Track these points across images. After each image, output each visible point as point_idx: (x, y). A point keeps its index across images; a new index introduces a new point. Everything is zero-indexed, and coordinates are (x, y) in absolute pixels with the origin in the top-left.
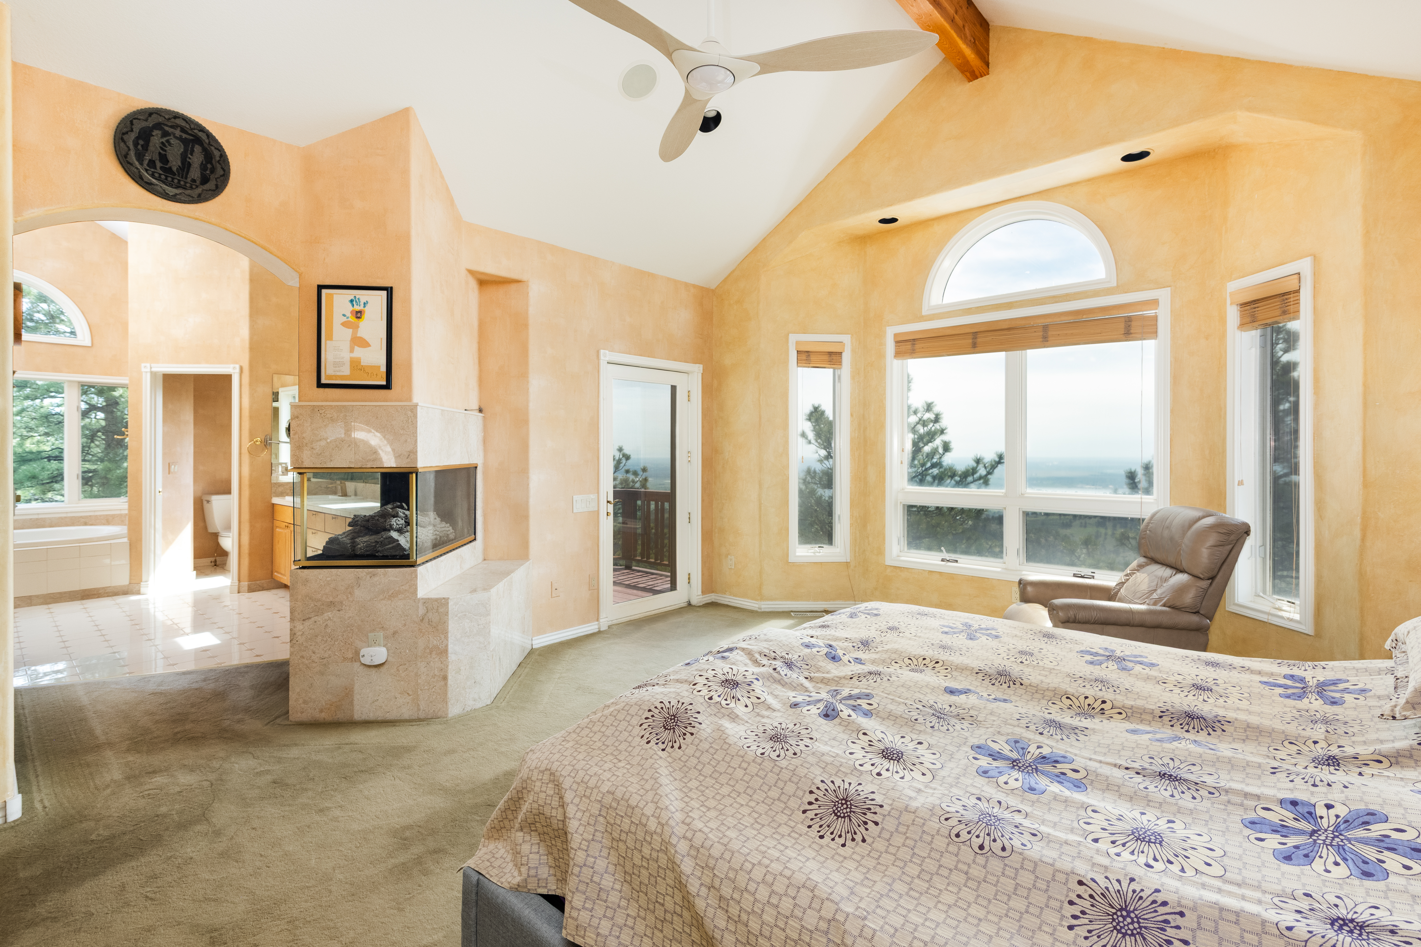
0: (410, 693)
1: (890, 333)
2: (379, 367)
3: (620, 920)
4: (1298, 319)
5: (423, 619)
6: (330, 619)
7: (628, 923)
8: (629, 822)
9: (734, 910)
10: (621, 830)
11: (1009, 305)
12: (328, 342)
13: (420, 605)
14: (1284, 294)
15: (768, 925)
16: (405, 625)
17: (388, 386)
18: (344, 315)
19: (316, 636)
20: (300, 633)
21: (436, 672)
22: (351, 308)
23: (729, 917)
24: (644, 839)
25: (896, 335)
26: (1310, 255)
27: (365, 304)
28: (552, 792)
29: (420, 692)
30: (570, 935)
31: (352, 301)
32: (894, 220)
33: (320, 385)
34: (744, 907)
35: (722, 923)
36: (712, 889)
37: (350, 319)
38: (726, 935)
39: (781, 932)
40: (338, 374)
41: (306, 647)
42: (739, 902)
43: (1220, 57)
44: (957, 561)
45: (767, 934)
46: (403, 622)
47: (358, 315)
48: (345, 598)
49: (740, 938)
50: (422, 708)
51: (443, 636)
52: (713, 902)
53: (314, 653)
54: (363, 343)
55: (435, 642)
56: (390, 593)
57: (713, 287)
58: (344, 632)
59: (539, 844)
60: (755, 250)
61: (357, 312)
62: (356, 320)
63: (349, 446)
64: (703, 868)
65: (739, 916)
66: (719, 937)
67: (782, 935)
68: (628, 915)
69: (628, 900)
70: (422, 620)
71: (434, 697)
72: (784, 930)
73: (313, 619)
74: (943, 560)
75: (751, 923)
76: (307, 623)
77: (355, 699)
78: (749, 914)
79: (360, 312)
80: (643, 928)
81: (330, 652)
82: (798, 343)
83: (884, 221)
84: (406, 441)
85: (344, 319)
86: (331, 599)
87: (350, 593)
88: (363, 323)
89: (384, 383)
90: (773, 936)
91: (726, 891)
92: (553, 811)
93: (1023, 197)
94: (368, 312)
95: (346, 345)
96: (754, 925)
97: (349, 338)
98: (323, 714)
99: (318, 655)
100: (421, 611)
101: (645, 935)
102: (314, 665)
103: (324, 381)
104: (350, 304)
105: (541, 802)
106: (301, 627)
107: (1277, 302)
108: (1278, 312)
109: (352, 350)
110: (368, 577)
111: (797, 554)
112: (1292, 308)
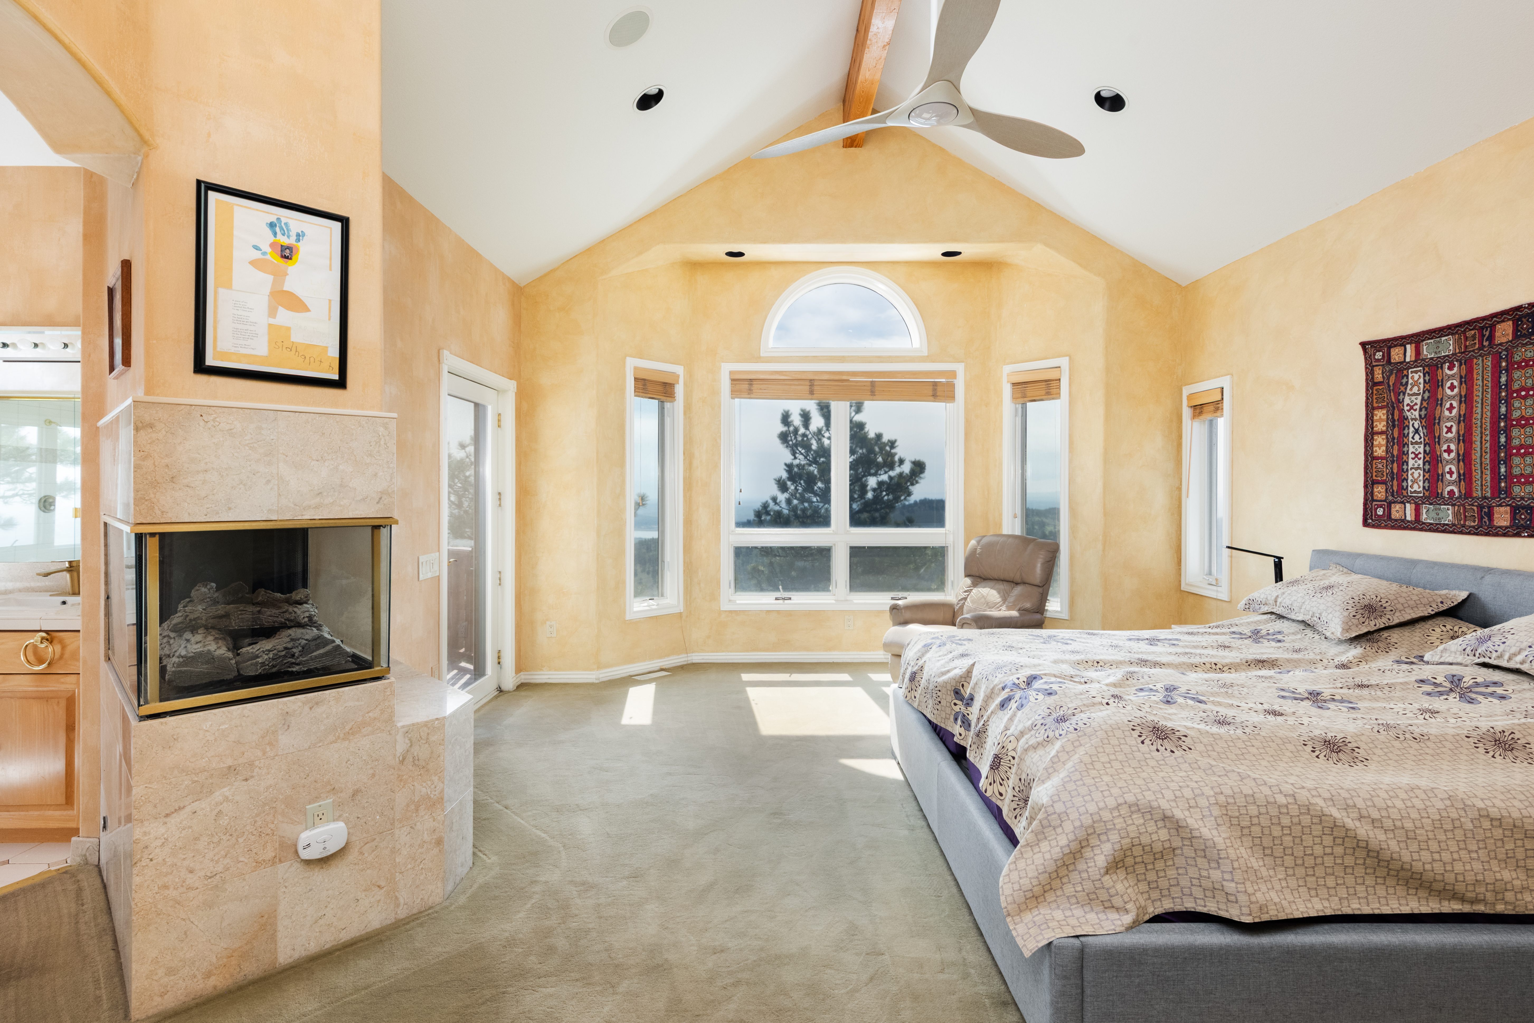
0: (383, 884)
1: (726, 369)
2: (325, 349)
3: (1278, 887)
4: (1059, 398)
5: (404, 759)
6: (226, 799)
7: (1283, 885)
8: (1256, 807)
9: (1388, 823)
10: (1251, 817)
11: (842, 359)
12: (221, 291)
13: (400, 738)
14: (1049, 381)
15: (1417, 820)
16: (373, 775)
17: (341, 383)
18: (256, 248)
19: (197, 839)
20: (159, 842)
21: (426, 837)
22: (272, 239)
23: (1385, 830)
24: (1280, 813)
25: (731, 373)
26: (1067, 356)
27: (298, 235)
28: (1142, 821)
29: (398, 876)
30: (1256, 917)
31: (272, 225)
32: (740, 254)
33: (200, 367)
34: (1394, 817)
35: (1382, 837)
36: (1362, 819)
37: (268, 257)
38: (1389, 842)
39: (1427, 819)
40: (243, 351)
41: (174, 865)
42: (1389, 817)
43: (1029, 199)
44: (790, 599)
45: (1420, 825)
46: (371, 772)
47: (287, 253)
48: (260, 754)
49: (1400, 839)
50: (402, 901)
51: (435, 779)
52: (1369, 827)
53: (191, 872)
54: (296, 304)
55: (424, 790)
56: (348, 728)
57: (522, 285)
58: (257, 815)
59: (1126, 878)
60: (589, 251)
61: (283, 248)
62: (282, 261)
63: (268, 482)
64: (1345, 809)
65: (1394, 825)
66: (1386, 847)
67: (1429, 821)
68: (1280, 880)
69: (1274, 869)
70: (402, 762)
71: (422, 877)
72: (1429, 818)
73: (188, 809)
74: (777, 599)
75: (1405, 825)
76: (174, 820)
77: (280, 928)
78: (1401, 820)
79: (289, 248)
80: (1295, 882)
81: (227, 861)
82: (636, 369)
83: (731, 254)
84: (376, 475)
85: (257, 255)
86: (229, 762)
87: (270, 744)
88: (292, 268)
89: (336, 377)
90: (1424, 825)
91: (1375, 815)
92: (1153, 836)
93: (854, 262)
94: (303, 249)
95: (259, 302)
96: (1409, 825)
97: (267, 290)
98: (213, 978)
99: (202, 874)
100: (401, 746)
101: (1299, 886)
102: (191, 894)
103: (210, 360)
104: (268, 232)
105: (1132, 835)
106: (162, 830)
107: (1043, 385)
108: (1044, 392)
109: (272, 313)
110: (307, 708)
111: (635, 609)
112: (1054, 391)
